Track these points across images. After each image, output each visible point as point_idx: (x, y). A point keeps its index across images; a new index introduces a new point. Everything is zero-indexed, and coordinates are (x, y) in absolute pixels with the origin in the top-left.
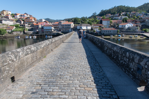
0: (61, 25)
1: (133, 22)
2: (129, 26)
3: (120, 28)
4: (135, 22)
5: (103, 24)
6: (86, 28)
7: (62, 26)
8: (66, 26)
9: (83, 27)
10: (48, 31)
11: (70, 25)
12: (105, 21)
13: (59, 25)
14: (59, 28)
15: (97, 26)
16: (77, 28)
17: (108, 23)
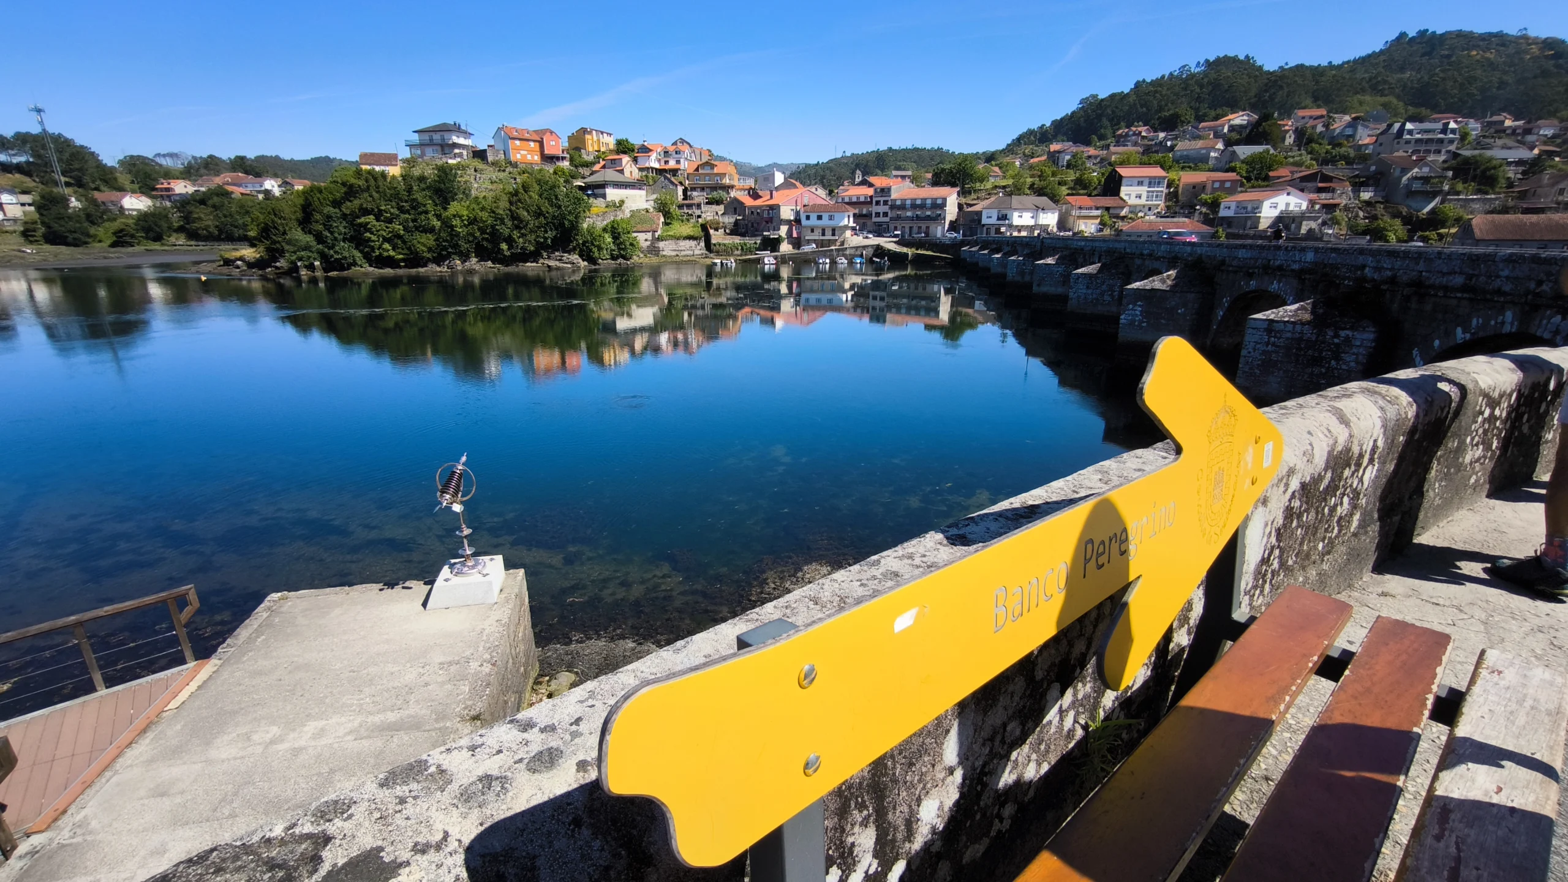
0: (886, 203)
1: (1305, 185)
2: (1282, 207)
3: (1223, 218)
4: (1317, 184)
5: (1122, 194)
6: (1032, 222)
7: (893, 207)
8: (914, 206)
9: (1016, 214)
11: (939, 205)
12: (1135, 182)
13: (878, 203)
14: (875, 219)
15: (1091, 208)
16: (980, 220)
17: (1153, 192)
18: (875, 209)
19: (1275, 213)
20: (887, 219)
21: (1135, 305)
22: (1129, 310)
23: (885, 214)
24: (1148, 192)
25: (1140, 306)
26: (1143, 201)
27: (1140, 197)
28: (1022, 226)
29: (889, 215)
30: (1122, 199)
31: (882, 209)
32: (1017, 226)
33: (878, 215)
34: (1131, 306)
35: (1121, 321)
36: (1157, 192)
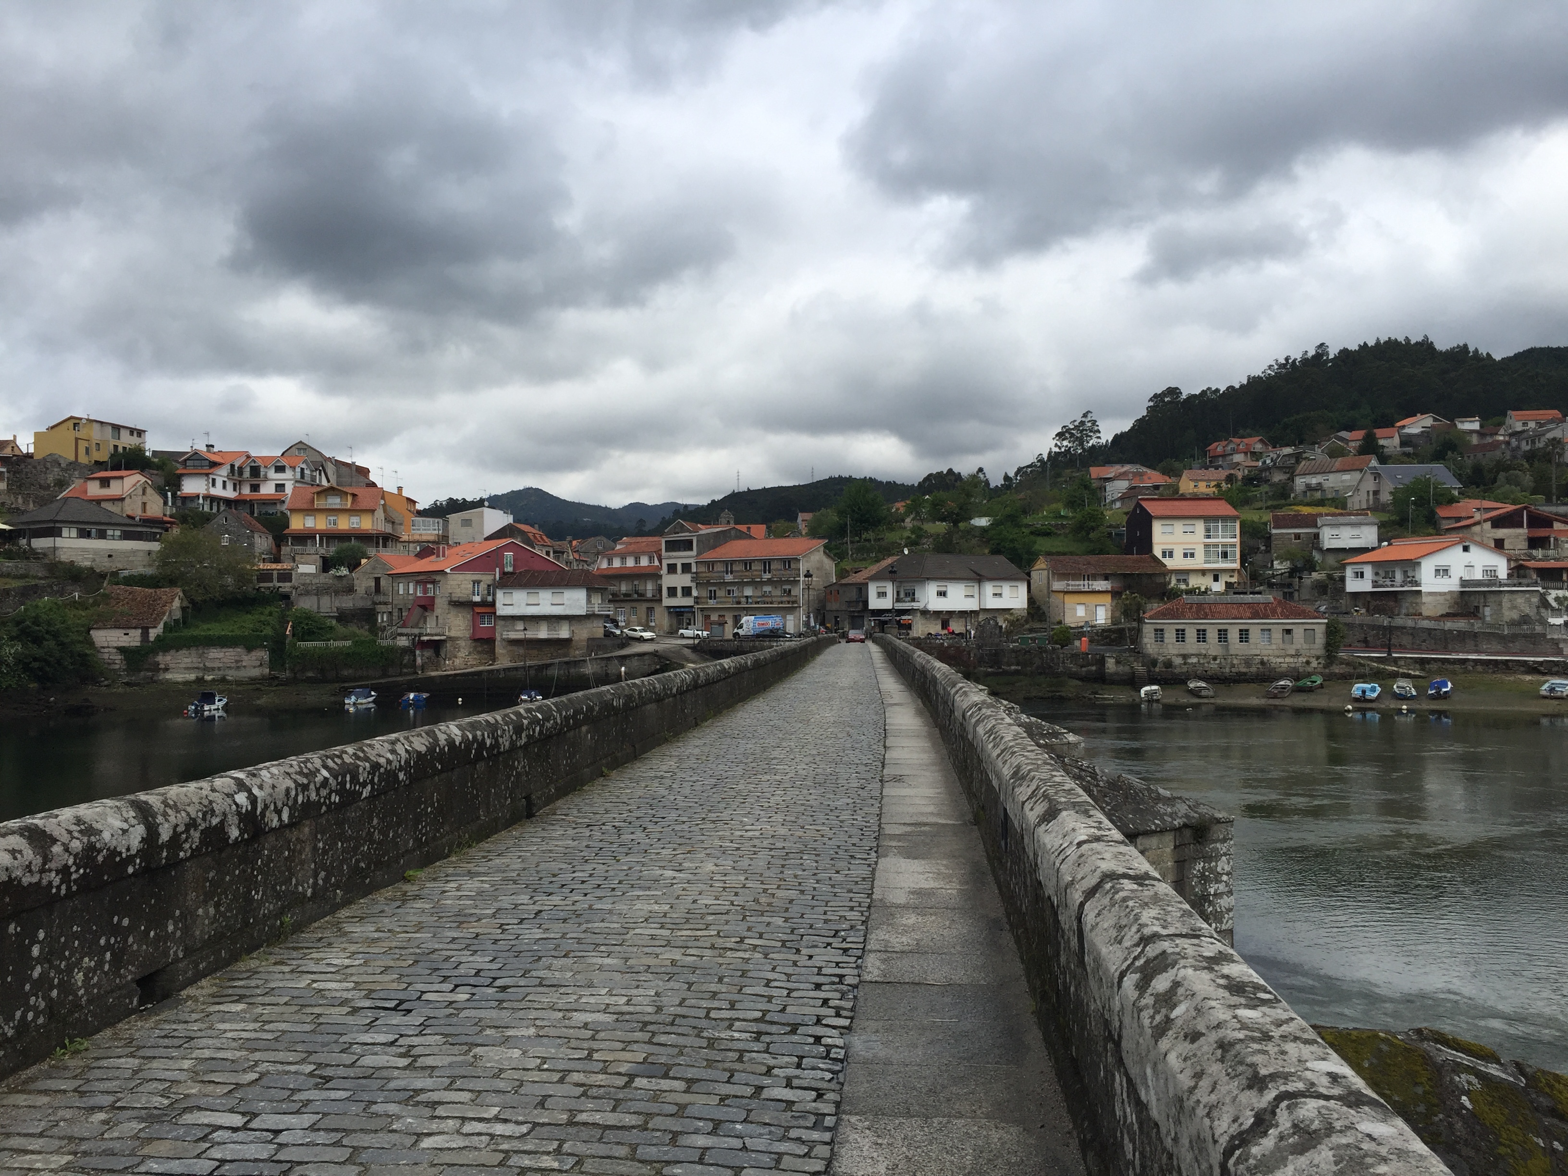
0: (686, 568)
1: (1501, 533)
2: (1458, 572)
3: (1356, 595)
4: (1523, 531)
5: (1157, 552)
6: (971, 605)
7: (698, 578)
8: (739, 575)
10: (543, 633)
12: (1179, 527)
13: (672, 569)
14: (667, 602)
15: (1094, 577)
16: (866, 603)
17: (1216, 545)
18: (668, 581)
19: (1451, 585)
20: (688, 602)
23: (687, 591)
24: (1207, 546)
26: (1199, 562)
27: (1192, 555)
28: (951, 613)
29: (695, 593)
30: (1155, 558)
31: (681, 580)
32: (938, 614)
33: (672, 592)
36: (1224, 545)
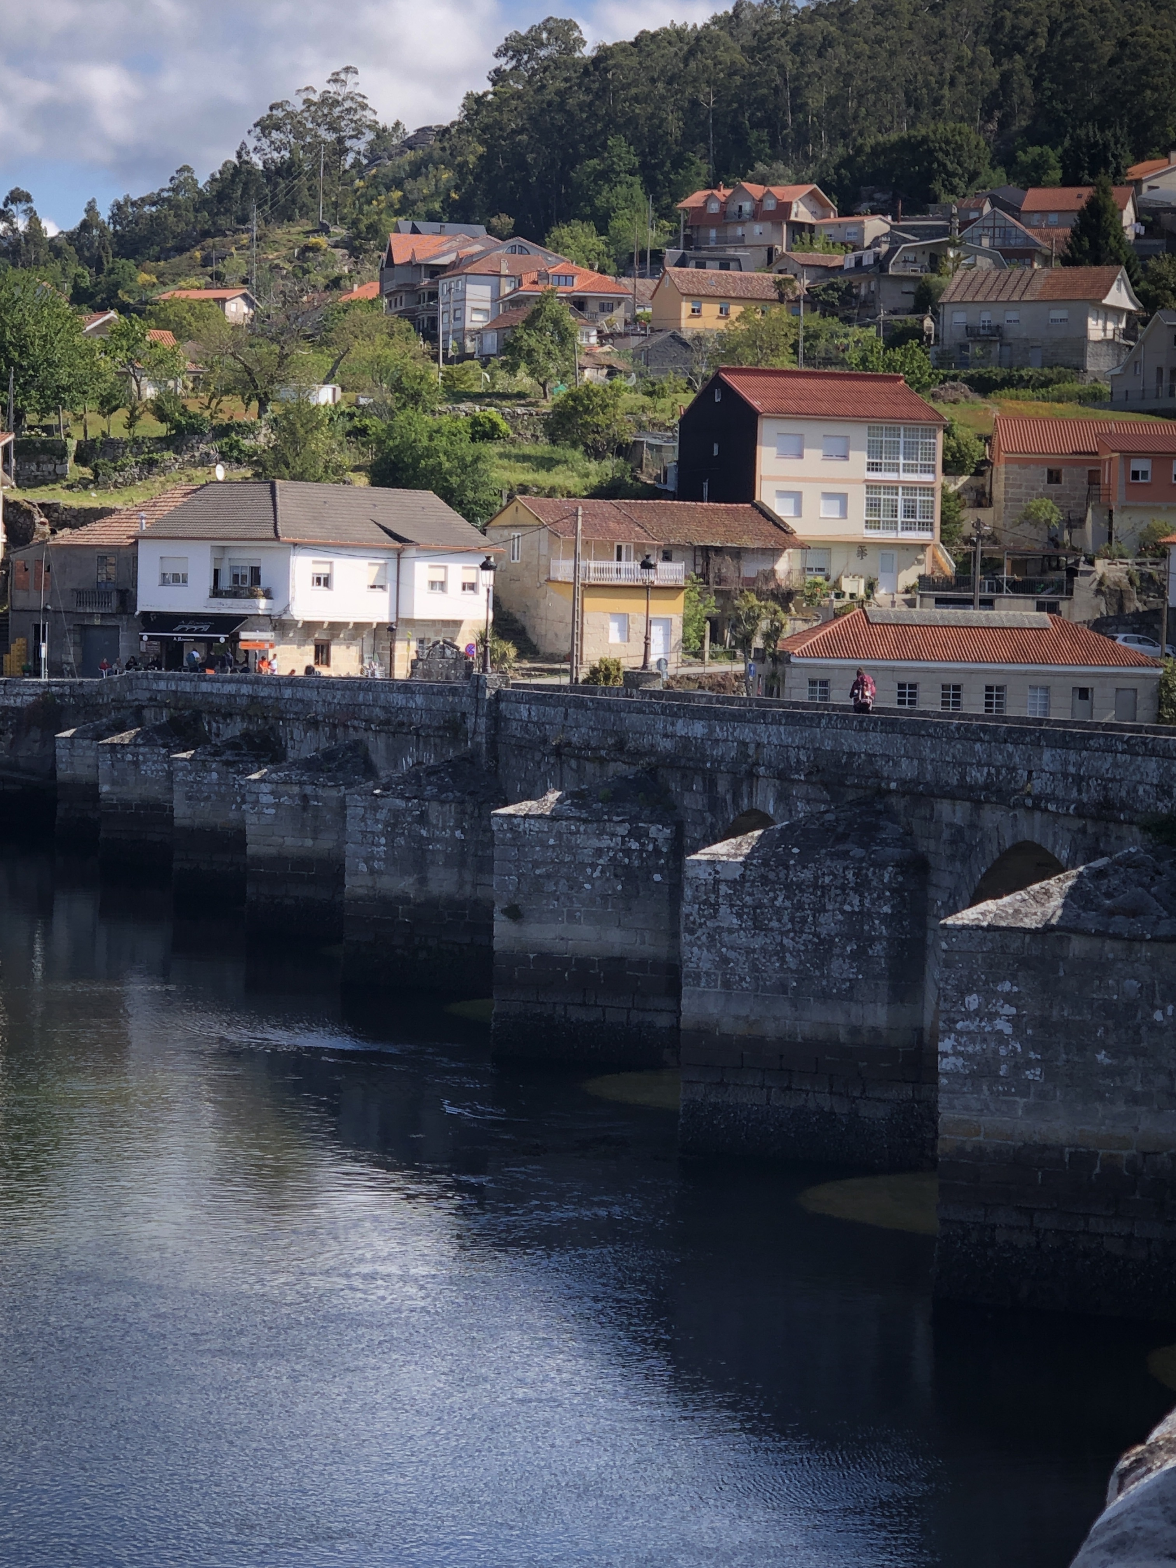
5: (766, 493)
6: (378, 609)
9: (302, 568)
12: (813, 437)
15: (643, 553)
16: (127, 595)
17: (891, 488)
21: (989, 995)
22: (968, 1015)
24: (871, 487)
25: (1008, 999)
26: (855, 525)
27: (841, 508)
30: (763, 511)
32: (310, 627)
34: (973, 1001)
35: (945, 1064)
36: (909, 488)
